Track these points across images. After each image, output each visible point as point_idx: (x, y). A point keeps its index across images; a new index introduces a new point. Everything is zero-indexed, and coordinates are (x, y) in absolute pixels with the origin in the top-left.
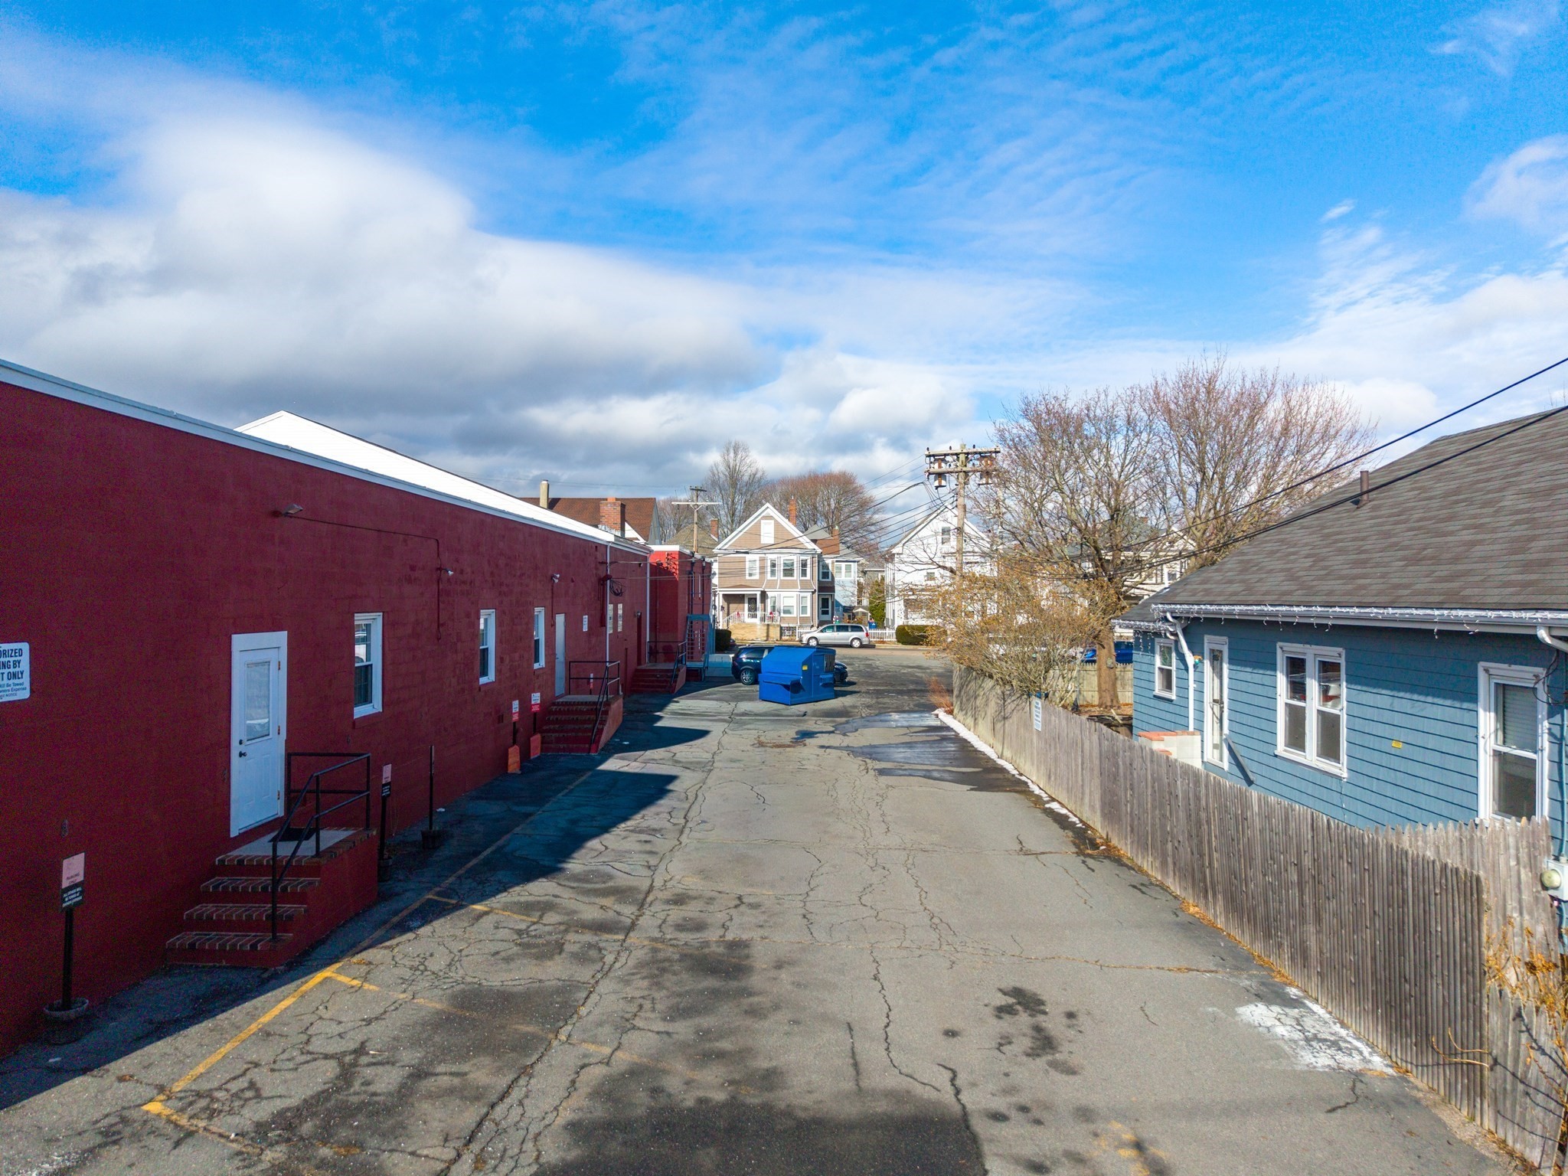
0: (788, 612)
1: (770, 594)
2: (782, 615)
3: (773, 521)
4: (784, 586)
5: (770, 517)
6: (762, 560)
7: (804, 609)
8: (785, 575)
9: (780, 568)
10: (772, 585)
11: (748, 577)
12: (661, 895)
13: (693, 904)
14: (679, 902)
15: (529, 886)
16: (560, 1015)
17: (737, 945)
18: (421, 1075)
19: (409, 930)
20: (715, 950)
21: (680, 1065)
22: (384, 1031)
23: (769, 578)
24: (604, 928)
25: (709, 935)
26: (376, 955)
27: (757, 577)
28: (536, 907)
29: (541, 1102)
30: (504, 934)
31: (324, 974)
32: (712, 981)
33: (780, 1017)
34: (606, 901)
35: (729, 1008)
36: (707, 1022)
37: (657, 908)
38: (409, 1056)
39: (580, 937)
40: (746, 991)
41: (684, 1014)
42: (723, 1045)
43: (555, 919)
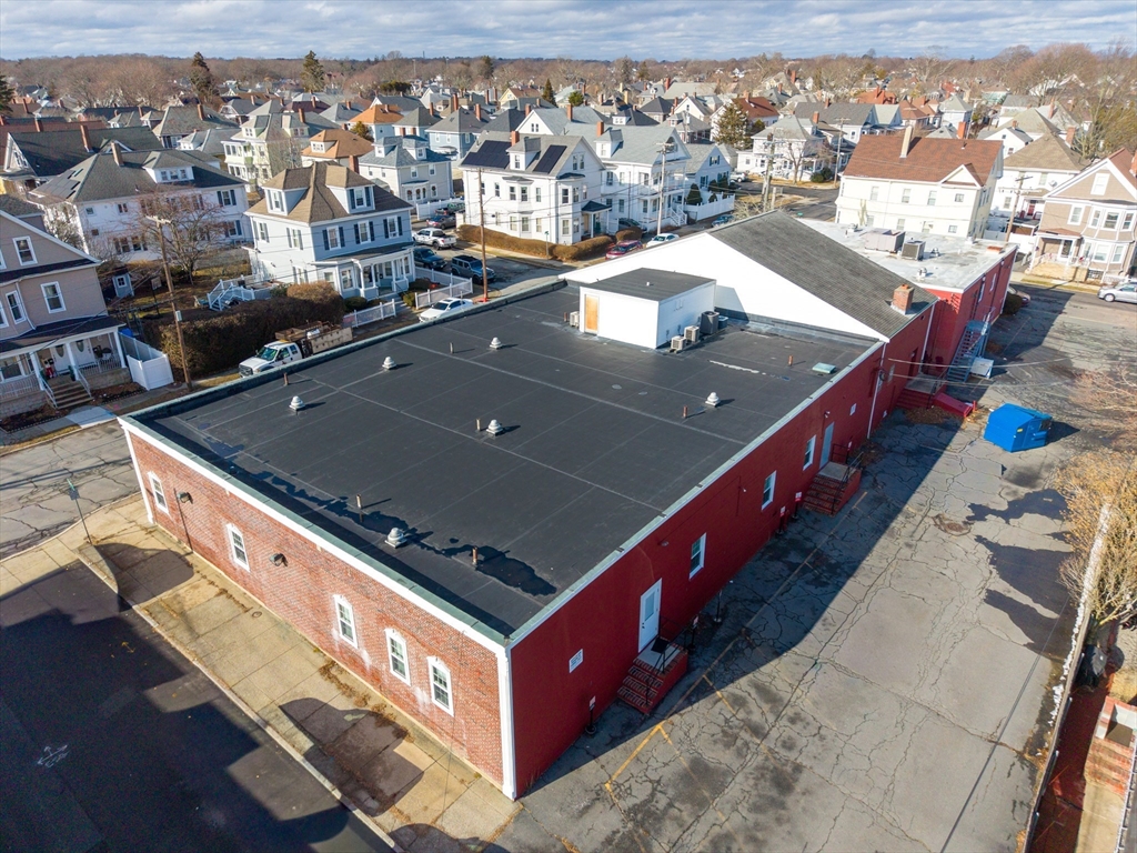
0: (1101, 258)
1: (1086, 240)
2: (1093, 260)
3: (1108, 176)
4: (1102, 236)
5: (1107, 171)
6: (1088, 210)
7: (1117, 257)
8: (1106, 226)
9: (1103, 219)
10: (1091, 233)
11: (1069, 222)
12: (789, 711)
13: (799, 726)
14: (793, 721)
15: (743, 681)
16: (718, 789)
17: (798, 768)
18: (670, 805)
19: (691, 703)
20: (789, 769)
21: (740, 839)
22: (667, 773)
23: (1090, 226)
24: (757, 731)
25: (792, 755)
26: (676, 718)
27: (1078, 224)
28: (739, 702)
29: (697, 838)
30: (721, 720)
31: (659, 726)
32: (774, 793)
33: (786, 827)
34: (766, 707)
35: (771, 813)
36: (761, 818)
37: (784, 722)
38: (671, 792)
39: (745, 735)
40: (782, 806)
41: (756, 808)
42: (760, 835)
43: (741, 715)
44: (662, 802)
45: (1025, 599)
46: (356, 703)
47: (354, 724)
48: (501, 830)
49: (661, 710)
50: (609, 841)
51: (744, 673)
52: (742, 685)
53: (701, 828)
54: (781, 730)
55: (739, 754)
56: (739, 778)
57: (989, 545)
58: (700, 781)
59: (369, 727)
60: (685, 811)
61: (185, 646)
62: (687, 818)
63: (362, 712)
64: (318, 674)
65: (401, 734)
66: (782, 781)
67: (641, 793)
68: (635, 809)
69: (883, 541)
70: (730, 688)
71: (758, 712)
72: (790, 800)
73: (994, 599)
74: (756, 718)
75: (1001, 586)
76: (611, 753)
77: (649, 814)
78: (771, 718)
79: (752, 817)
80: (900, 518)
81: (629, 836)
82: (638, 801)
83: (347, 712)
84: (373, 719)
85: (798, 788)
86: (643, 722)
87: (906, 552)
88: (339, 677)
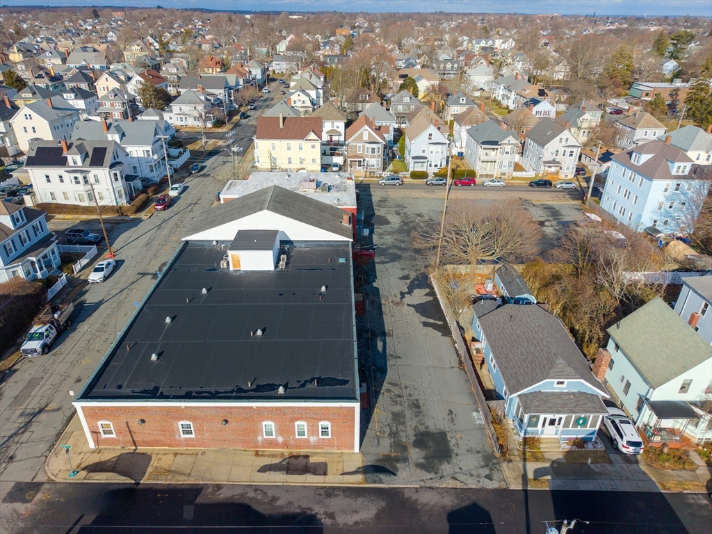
0: (373, 166)
1: (366, 159)
2: (370, 167)
3: (367, 132)
4: (372, 157)
5: (367, 130)
6: (364, 147)
7: (378, 165)
8: (372, 153)
9: (370, 150)
10: (367, 156)
11: (358, 153)
12: (403, 386)
13: (408, 389)
14: (406, 388)
15: (385, 384)
16: (404, 417)
17: (417, 400)
18: (397, 428)
19: (378, 398)
20: (415, 402)
21: (419, 426)
22: (389, 421)
23: (366, 153)
24: (400, 396)
25: (413, 398)
26: (377, 405)
27: (361, 152)
28: (389, 391)
29: (410, 432)
30: (389, 399)
31: (375, 410)
32: (417, 410)
33: (426, 416)
34: (396, 388)
35: (420, 415)
36: (419, 418)
37: (404, 390)
38: (394, 425)
39: (398, 399)
40: (421, 412)
41: (416, 416)
42: (422, 422)
43: (393, 394)
44: (394, 429)
45: (432, 321)
46: (281, 458)
47: (288, 463)
48: (363, 461)
49: (371, 405)
50: (391, 446)
51: (383, 382)
52: (385, 386)
53: (408, 429)
54: (405, 392)
55: (402, 405)
56: (407, 411)
57: (413, 306)
58: (398, 417)
59: (294, 461)
60: (401, 427)
61: (188, 480)
62: (404, 429)
63: (286, 459)
64: (256, 457)
65: (307, 457)
66: (416, 405)
67: (387, 430)
68: (390, 435)
69: (385, 318)
70: (383, 388)
71: (396, 391)
72: (422, 408)
73: (425, 324)
74: (397, 393)
75: (424, 319)
76: (370, 425)
77: (394, 434)
78: (400, 391)
79: (417, 419)
80: (383, 307)
81: (394, 442)
82: (389, 432)
83: (281, 462)
84: (292, 459)
85: (421, 405)
86: (370, 411)
87: (393, 318)
88: (265, 453)
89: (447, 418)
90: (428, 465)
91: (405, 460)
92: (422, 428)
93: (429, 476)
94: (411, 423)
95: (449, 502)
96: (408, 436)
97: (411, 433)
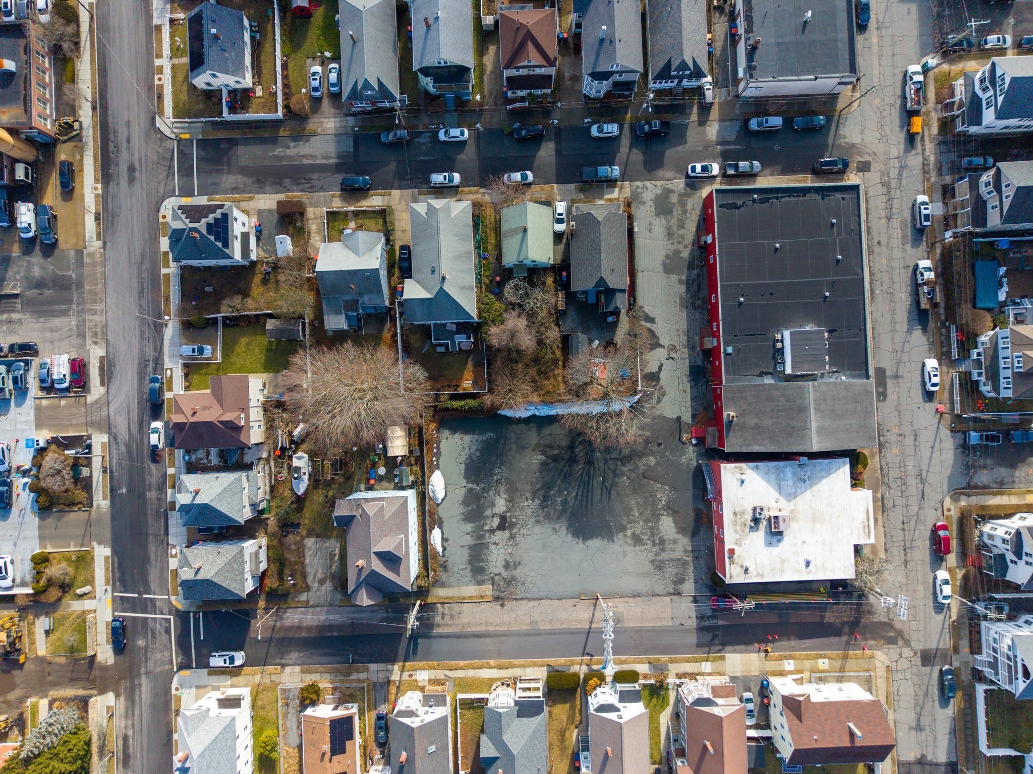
16: (678, 225)
17: (669, 239)
18: (682, 217)
21: (670, 219)
22: (687, 222)
33: (665, 226)
35: (668, 227)
36: (669, 225)
38: (684, 219)
40: (667, 229)
42: (668, 222)
44: (684, 216)
53: (676, 217)
55: (679, 235)
56: (676, 230)
62: (678, 216)
66: (670, 235)
72: (667, 232)
77: (684, 212)
82: (687, 213)
85: (666, 236)
89: (653, 226)
90: (668, 192)
91: (680, 195)
92: (668, 218)
93: (668, 186)
94: (674, 221)
95: (660, 173)
96: (677, 211)
97: (675, 213)
